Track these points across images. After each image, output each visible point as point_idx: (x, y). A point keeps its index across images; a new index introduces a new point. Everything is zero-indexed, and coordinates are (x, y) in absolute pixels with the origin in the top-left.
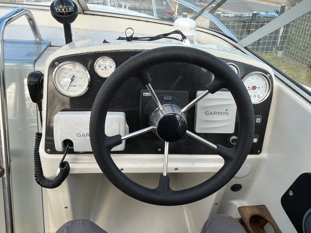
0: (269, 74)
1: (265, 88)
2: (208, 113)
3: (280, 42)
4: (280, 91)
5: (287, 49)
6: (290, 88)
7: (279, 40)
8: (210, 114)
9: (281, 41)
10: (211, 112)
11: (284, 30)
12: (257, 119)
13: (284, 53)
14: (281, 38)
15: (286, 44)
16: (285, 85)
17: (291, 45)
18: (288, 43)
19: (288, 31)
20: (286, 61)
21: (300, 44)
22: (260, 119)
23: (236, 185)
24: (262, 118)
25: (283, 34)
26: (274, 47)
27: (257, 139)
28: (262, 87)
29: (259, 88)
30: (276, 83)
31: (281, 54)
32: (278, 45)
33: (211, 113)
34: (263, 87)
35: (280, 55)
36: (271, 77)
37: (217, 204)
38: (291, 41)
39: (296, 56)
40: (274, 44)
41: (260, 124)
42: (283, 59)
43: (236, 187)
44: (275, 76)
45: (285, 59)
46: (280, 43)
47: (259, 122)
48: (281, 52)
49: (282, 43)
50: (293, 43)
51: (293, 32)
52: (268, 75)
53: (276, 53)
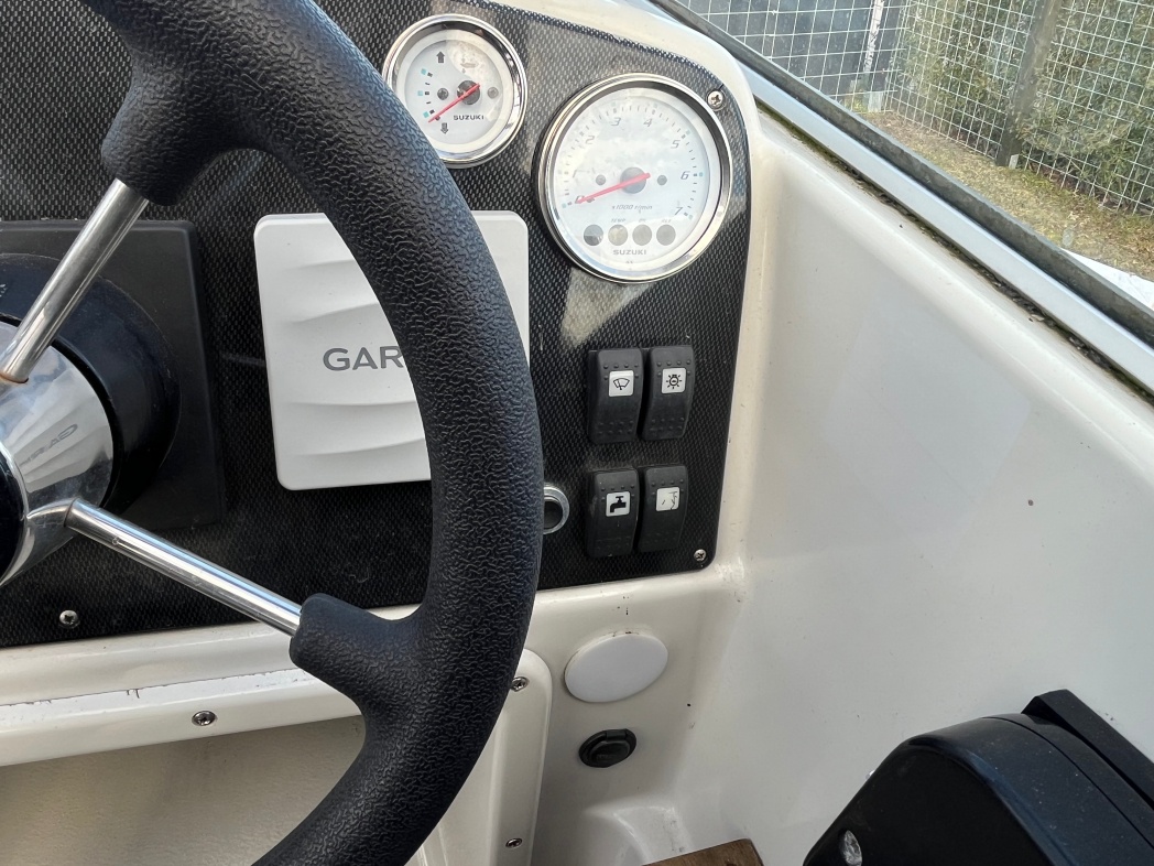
0: (721, 88)
1: (701, 181)
2: (347, 360)
3: (875, 58)
4: (790, 195)
5: (900, 84)
6: (845, 177)
7: (871, 51)
8: (358, 364)
9: (876, 54)
10: (364, 351)
11: (885, 11)
12: (667, 373)
13: (889, 99)
14: (877, 43)
15: (896, 65)
16: (821, 159)
17: (912, 67)
18: (903, 62)
19: (902, 15)
20: (899, 129)
21: (944, 63)
22: (681, 372)
23: (604, 736)
24: (698, 365)
25: (881, 26)
26: (853, 77)
27: (677, 489)
28: (684, 176)
29: (662, 181)
30: (767, 147)
31: (880, 100)
32: (867, 71)
33: (364, 360)
34: (691, 176)
35: (875, 105)
36: (729, 108)
37: (519, 841)
38: (913, 52)
39: (929, 109)
40: (855, 62)
41: (689, 402)
42: (885, 122)
43: (603, 750)
44: (760, 104)
45: (894, 123)
46: (874, 63)
47: (680, 388)
48: (880, 94)
49: (882, 60)
50: (919, 59)
51: (917, 17)
52: (716, 93)
53: (860, 98)
